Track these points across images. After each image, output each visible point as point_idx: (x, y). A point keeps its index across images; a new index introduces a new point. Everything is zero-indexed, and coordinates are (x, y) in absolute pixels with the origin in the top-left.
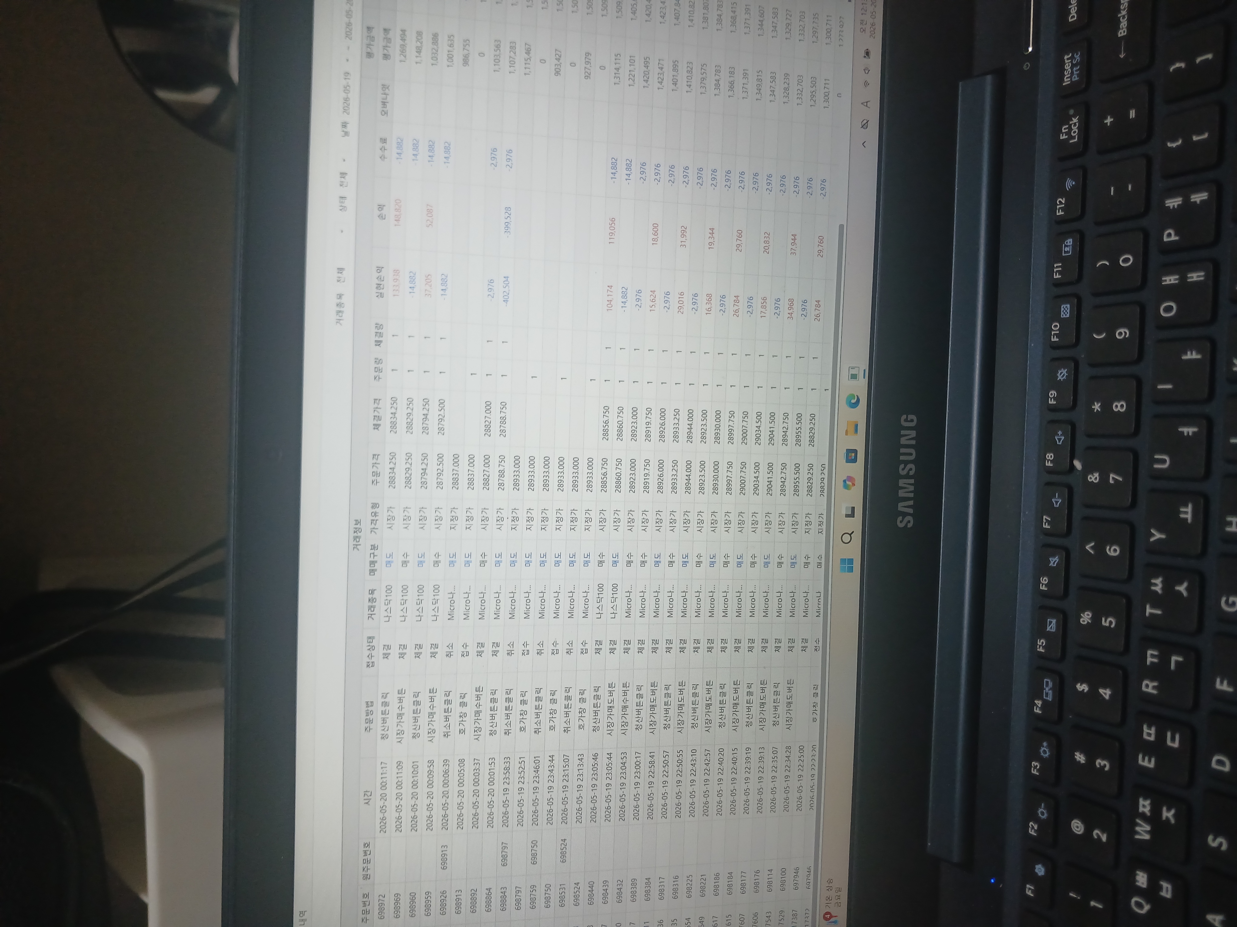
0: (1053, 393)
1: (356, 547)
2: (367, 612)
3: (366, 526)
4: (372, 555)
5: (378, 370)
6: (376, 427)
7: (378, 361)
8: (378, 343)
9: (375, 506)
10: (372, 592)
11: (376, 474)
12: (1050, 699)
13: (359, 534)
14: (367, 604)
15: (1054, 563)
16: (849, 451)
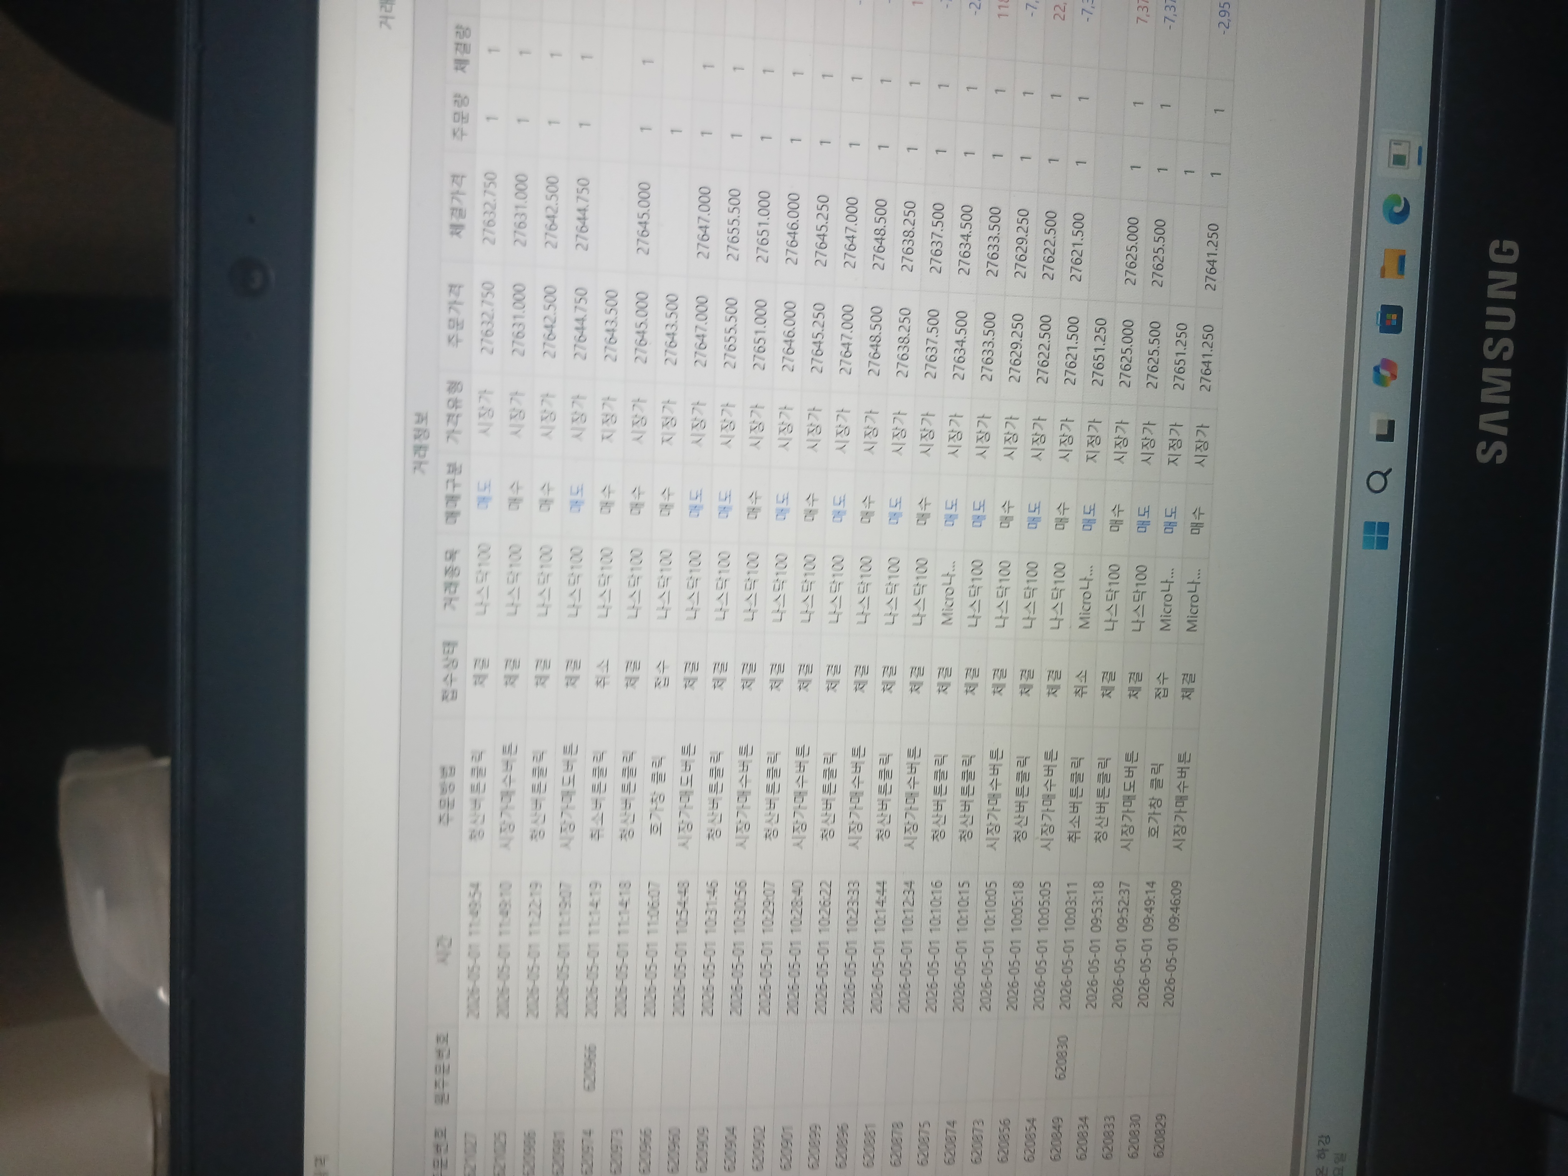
1: (418, 466)
2: (441, 594)
3: (438, 426)
4: (450, 485)
5: (461, 118)
6: (456, 229)
7: (460, 100)
8: (461, 64)
9: (454, 386)
10: (451, 555)
11: (456, 324)
13: (424, 442)
14: (441, 579)
16: (1386, 309)
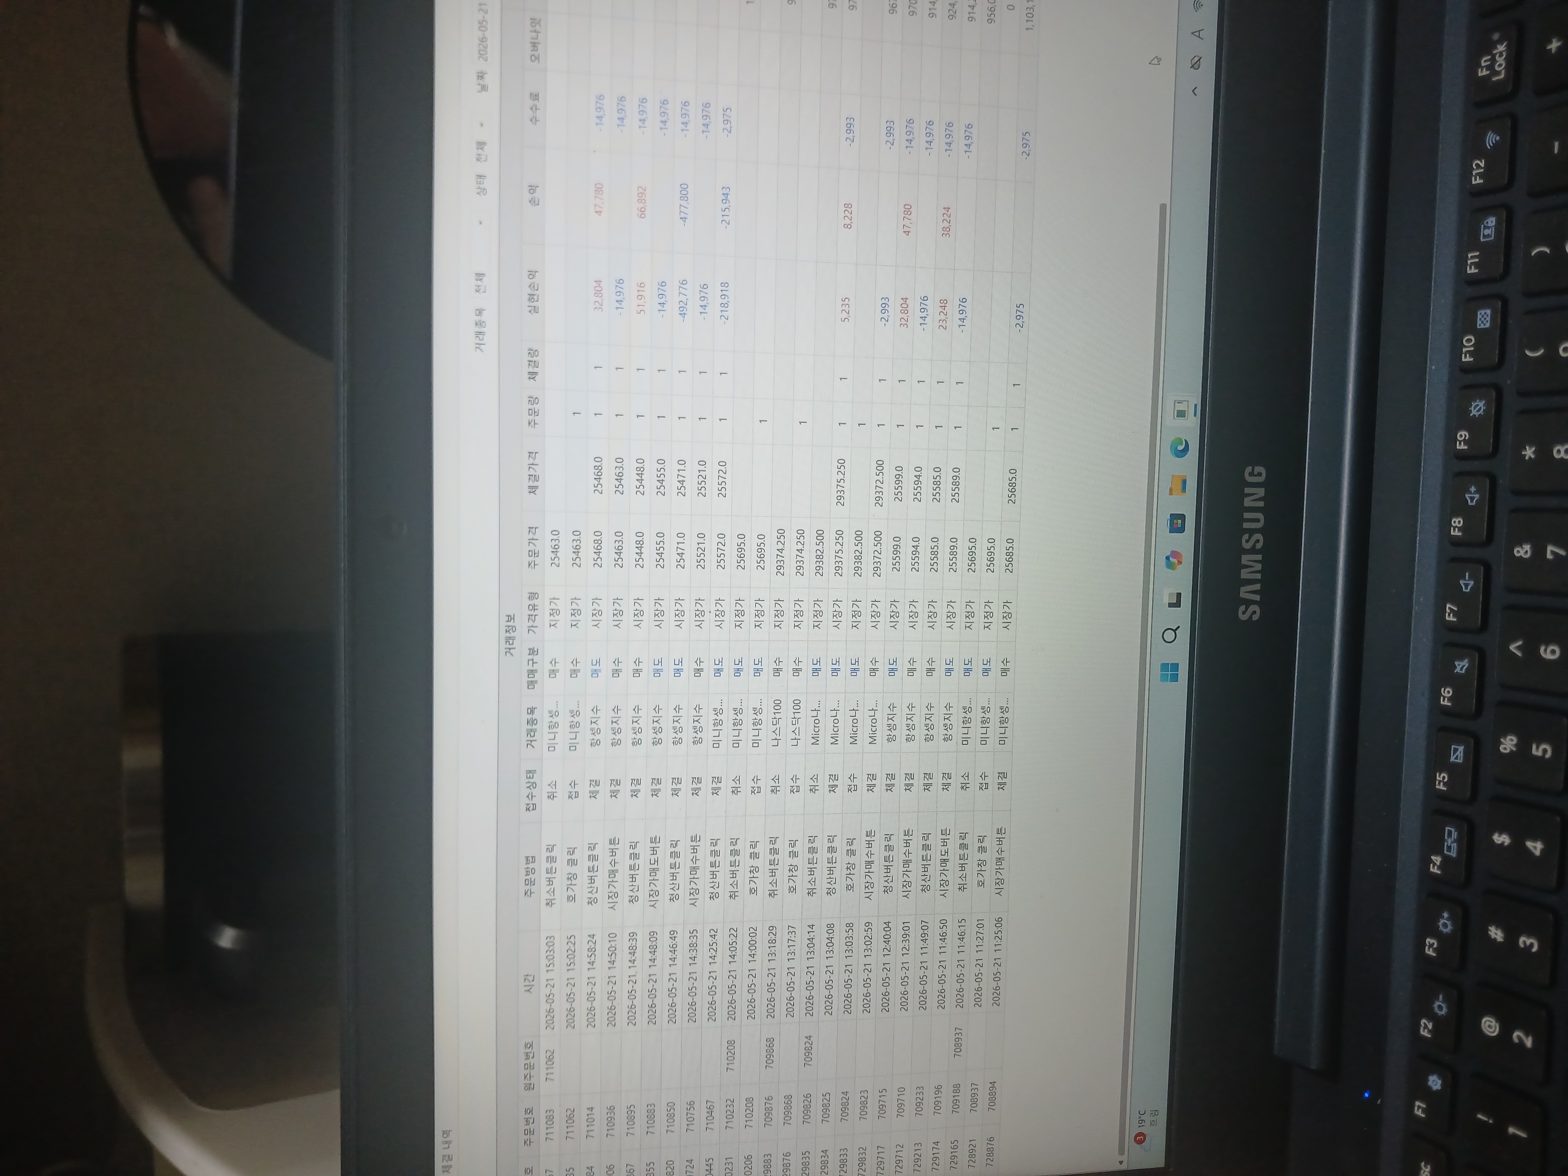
0: (1463, 434)
1: (508, 651)
2: (524, 738)
3: (522, 623)
4: (530, 663)
9: (532, 596)
10: (531, 711)
12: (1453, 854)
13: (512, 635)
14: (525, 726)
15: (1461, 669)
16: (1174, 517)
